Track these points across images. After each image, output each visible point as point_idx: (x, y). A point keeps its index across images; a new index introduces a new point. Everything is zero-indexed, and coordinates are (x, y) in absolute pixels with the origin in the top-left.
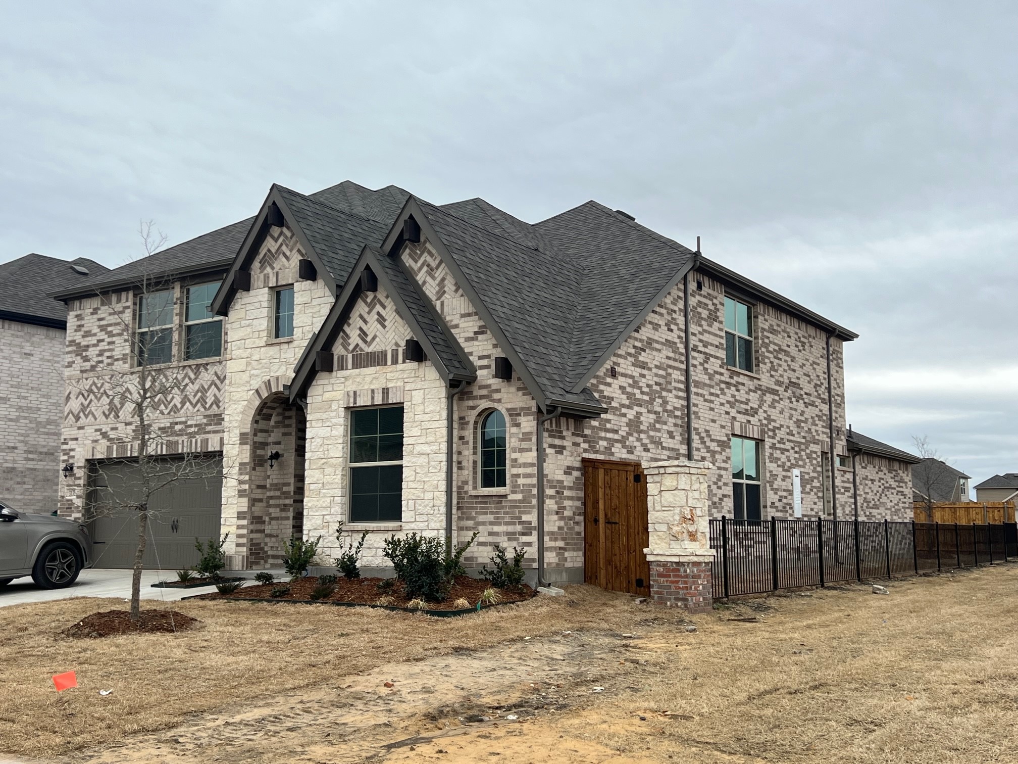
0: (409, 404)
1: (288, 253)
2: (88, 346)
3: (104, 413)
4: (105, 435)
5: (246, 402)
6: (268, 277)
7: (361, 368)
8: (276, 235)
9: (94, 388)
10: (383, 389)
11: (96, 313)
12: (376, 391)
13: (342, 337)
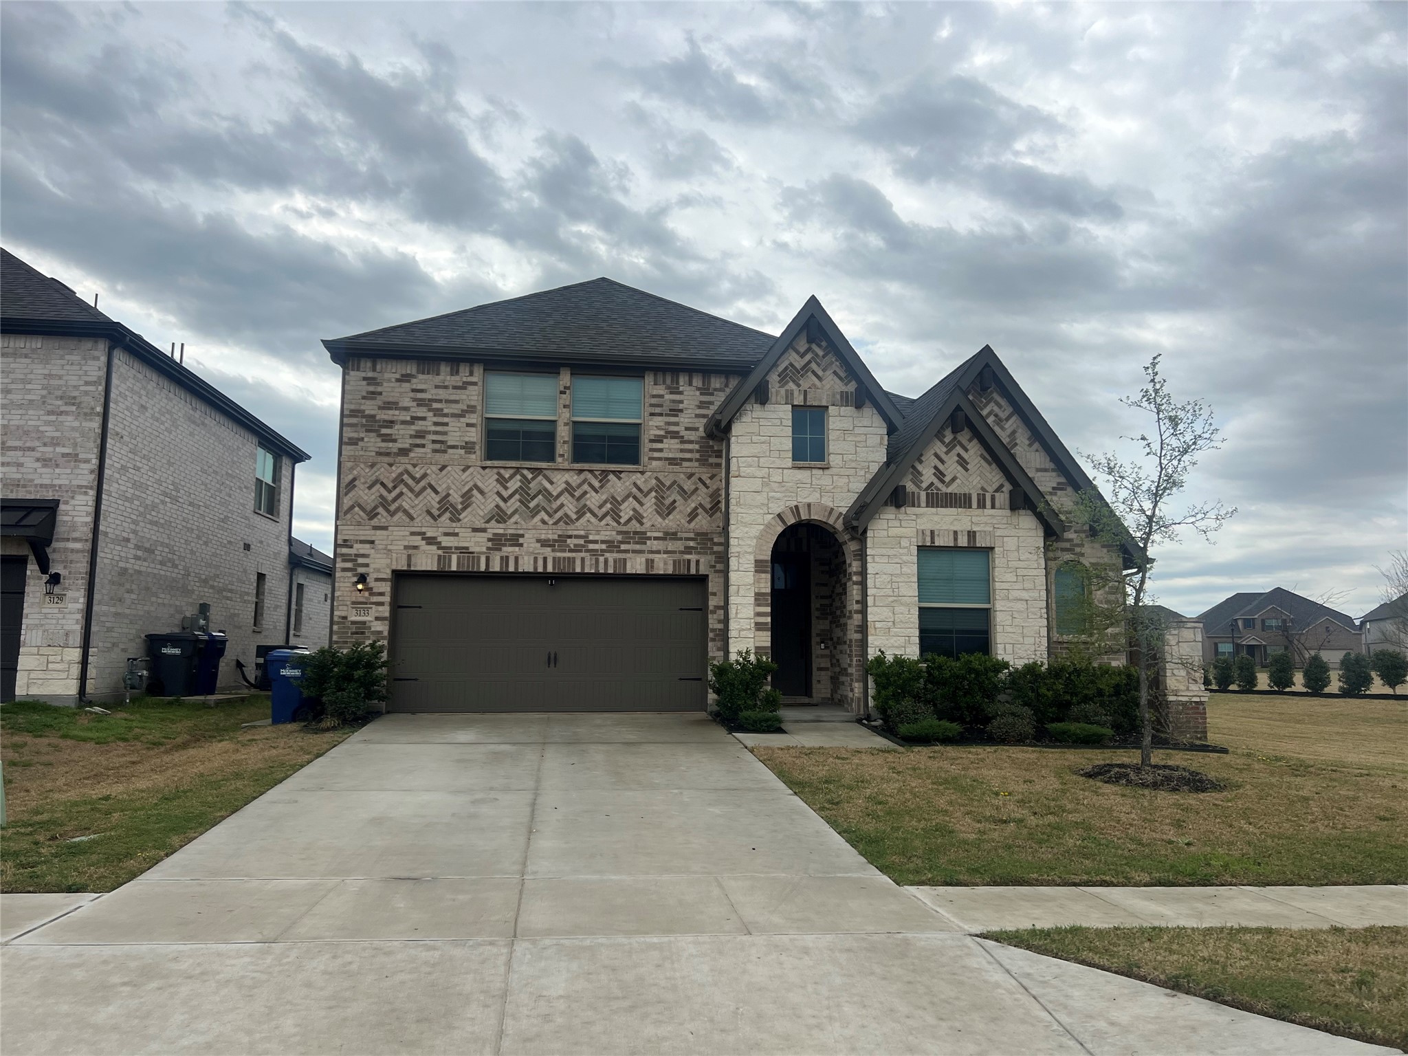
0: (1002, 549)
1: (820, 373)
2: (392, 422)
3: (429, 513)
4: (431, 541)
5: (762, 527)
6: (792, 394)
7: (937, 507)
8: (802, 350)
9: (405, 477)
10: (969, 532)
11: (409, 381)
12: (959, 533)
13: (912, 473)
